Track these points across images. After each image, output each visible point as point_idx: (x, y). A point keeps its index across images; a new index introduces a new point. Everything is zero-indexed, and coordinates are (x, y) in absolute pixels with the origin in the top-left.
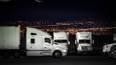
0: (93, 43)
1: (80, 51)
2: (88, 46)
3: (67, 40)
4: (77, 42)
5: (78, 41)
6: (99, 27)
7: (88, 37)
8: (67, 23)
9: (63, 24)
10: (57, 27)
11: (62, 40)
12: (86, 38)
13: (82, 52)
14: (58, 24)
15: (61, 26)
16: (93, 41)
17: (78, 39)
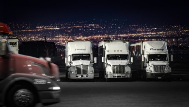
0: (172, 60)
1: (152, 74)
2: (165, 66)
3: (127, 55)
4: (144, 58)
5: (146, 56)
6: (109, 34)
7: (163, 50)
8: (55, 27)
9: (49, 27)
10: (39, 33)
11: (120, 55)
12: (159, 51)
13: (154, 76)
14: (40, 28)
15: (44, 32)
16: (172, 56)
17: (145, 53)
